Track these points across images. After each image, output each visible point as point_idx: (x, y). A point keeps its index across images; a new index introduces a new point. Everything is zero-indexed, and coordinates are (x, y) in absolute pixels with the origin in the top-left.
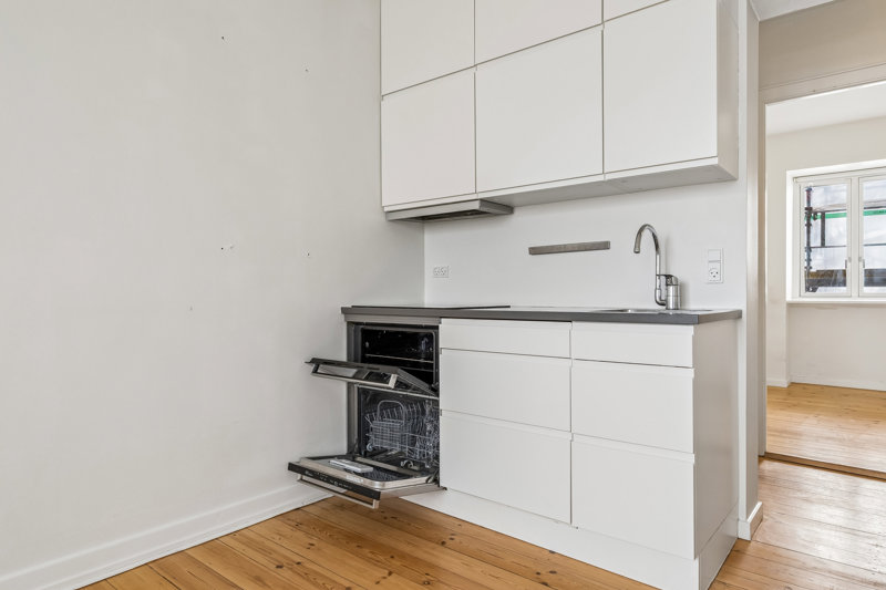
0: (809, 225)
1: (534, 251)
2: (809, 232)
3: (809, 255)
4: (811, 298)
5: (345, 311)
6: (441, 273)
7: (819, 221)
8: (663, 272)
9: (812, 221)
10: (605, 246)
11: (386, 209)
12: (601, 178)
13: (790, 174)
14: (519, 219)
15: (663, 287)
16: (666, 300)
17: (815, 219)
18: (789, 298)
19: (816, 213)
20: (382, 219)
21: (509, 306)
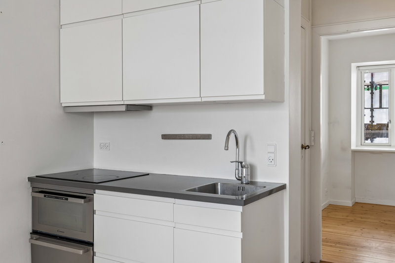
0: (372, 93)
1: (165, 137)
2: (372, 98)
3: (372, 114)
4: (368, 146)
6: (105, 146)
7: (378, 91)
8: (240, 160)
9: (374, 91)
10: (208, 137)
11: (63, 105)
12: (199, 100)
13: (354, 65)
15: (240, 168)
16: (241, 177)
17: (376, 89)
18: (353, 147)
19: (376, 87)
20: (61, 111)
21: (148, 174)
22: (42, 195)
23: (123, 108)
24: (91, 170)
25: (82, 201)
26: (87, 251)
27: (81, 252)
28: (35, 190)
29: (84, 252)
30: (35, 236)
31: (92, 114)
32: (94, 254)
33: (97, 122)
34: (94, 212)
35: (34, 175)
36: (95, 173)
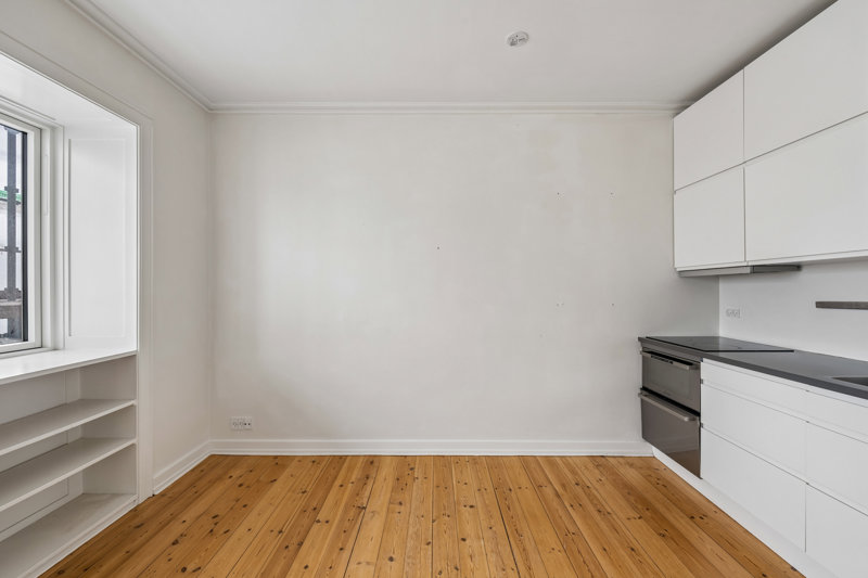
1: (820, 305)
5: (640, 339)
6: (733, 313)
11: (678, 269)
14: (803, 275)
20: (676, 275)
21: (792, 351)
22: (649, 355)
23: (748, 270)
24: (717, 338)
25: (687, 367)
26: (694, 420)
27: (686, 419)
28: (645, 351)
29: (690, 420)
30: (645, 393)
31: (717, 277)
32: (701, 425)
33: (723, 286)
34: (701, 381)
35: (644, 336)
36: (721, 341)
